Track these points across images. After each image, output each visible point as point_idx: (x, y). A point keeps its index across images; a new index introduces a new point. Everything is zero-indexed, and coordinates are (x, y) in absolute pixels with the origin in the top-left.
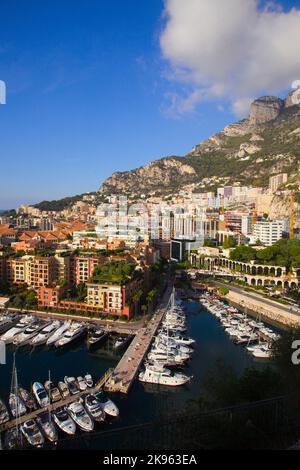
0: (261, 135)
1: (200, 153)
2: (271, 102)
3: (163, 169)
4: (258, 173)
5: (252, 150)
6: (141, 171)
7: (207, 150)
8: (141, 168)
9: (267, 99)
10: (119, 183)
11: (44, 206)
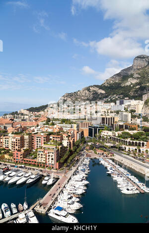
0: (139, 74)
1: (108, 83)
2: (144, 58)
3: (90, 91)
4: (137, 93)
5: (134, 81)
6: (79, 93)
7: (112, 82)
8: (79, 91)
9: (142, 56)
10: (68, 98)
11: (31, 110)
